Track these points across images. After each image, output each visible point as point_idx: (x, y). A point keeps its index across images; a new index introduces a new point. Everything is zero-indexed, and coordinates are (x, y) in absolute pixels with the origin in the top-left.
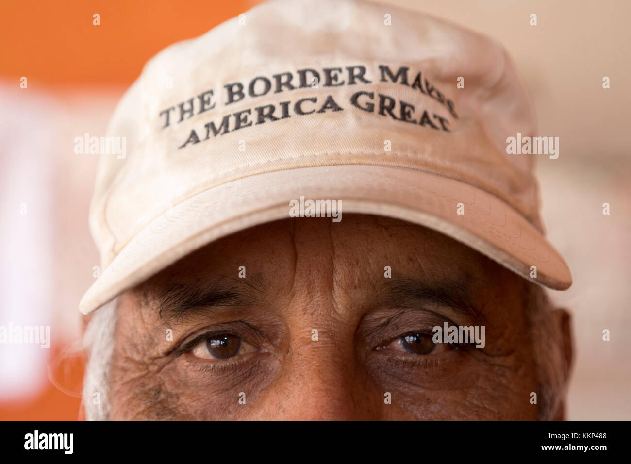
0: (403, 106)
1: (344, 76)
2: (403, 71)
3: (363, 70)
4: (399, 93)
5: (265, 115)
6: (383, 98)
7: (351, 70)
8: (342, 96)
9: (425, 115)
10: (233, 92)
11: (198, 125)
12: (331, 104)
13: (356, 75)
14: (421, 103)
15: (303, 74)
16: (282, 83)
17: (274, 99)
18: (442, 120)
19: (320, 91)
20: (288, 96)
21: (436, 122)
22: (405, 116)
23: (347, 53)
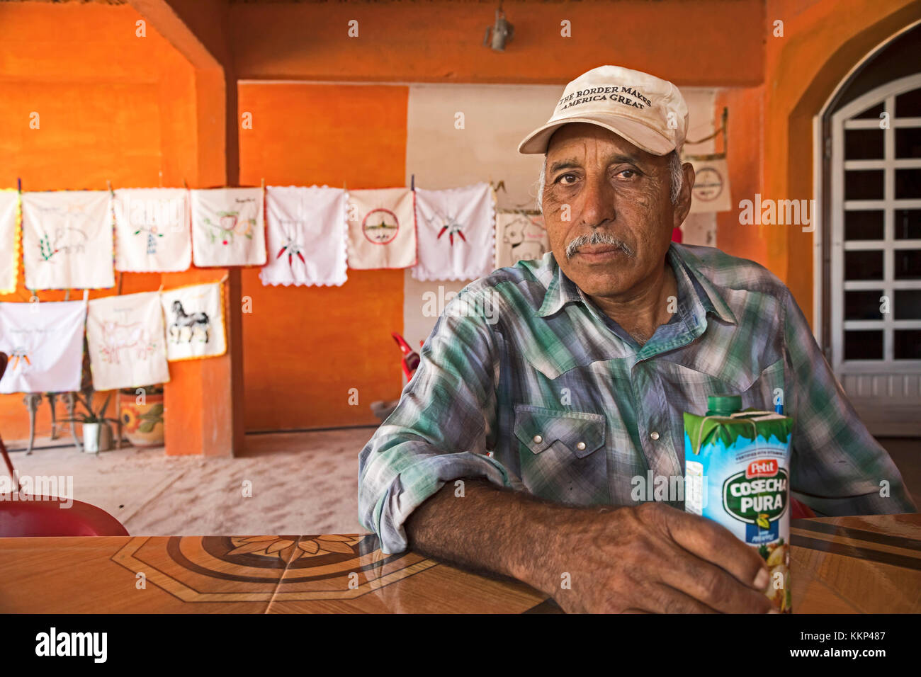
0: (628, 99)
1: (611, 90)
2: (630, 89)
3: (617, 88)
4: (627, 96)
5: (585, 100)
6: (621, 97)
7: (614, 88)
8: (608, 96)
9: (635, 103)
10: (579, 94)
11: (567, 104)
12: (604, 98)
13: (615, 89)
14: (634, 99)
15: (599, 89)
16: (593, 91)
17: (589, 96)
18: (641, 105)
19: (602, 95)
20: (593, 95)
21: (639, 106)
22: (628, 102)
23: (615, 83)
